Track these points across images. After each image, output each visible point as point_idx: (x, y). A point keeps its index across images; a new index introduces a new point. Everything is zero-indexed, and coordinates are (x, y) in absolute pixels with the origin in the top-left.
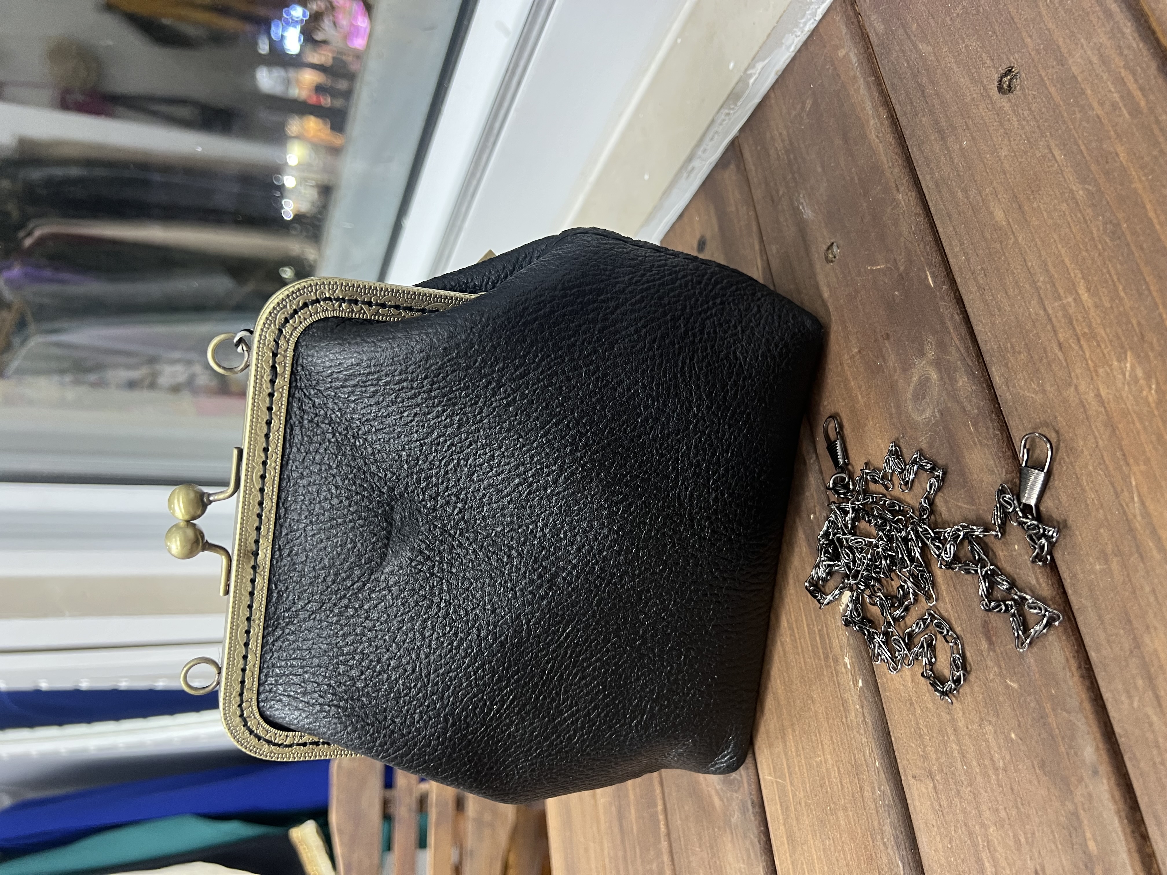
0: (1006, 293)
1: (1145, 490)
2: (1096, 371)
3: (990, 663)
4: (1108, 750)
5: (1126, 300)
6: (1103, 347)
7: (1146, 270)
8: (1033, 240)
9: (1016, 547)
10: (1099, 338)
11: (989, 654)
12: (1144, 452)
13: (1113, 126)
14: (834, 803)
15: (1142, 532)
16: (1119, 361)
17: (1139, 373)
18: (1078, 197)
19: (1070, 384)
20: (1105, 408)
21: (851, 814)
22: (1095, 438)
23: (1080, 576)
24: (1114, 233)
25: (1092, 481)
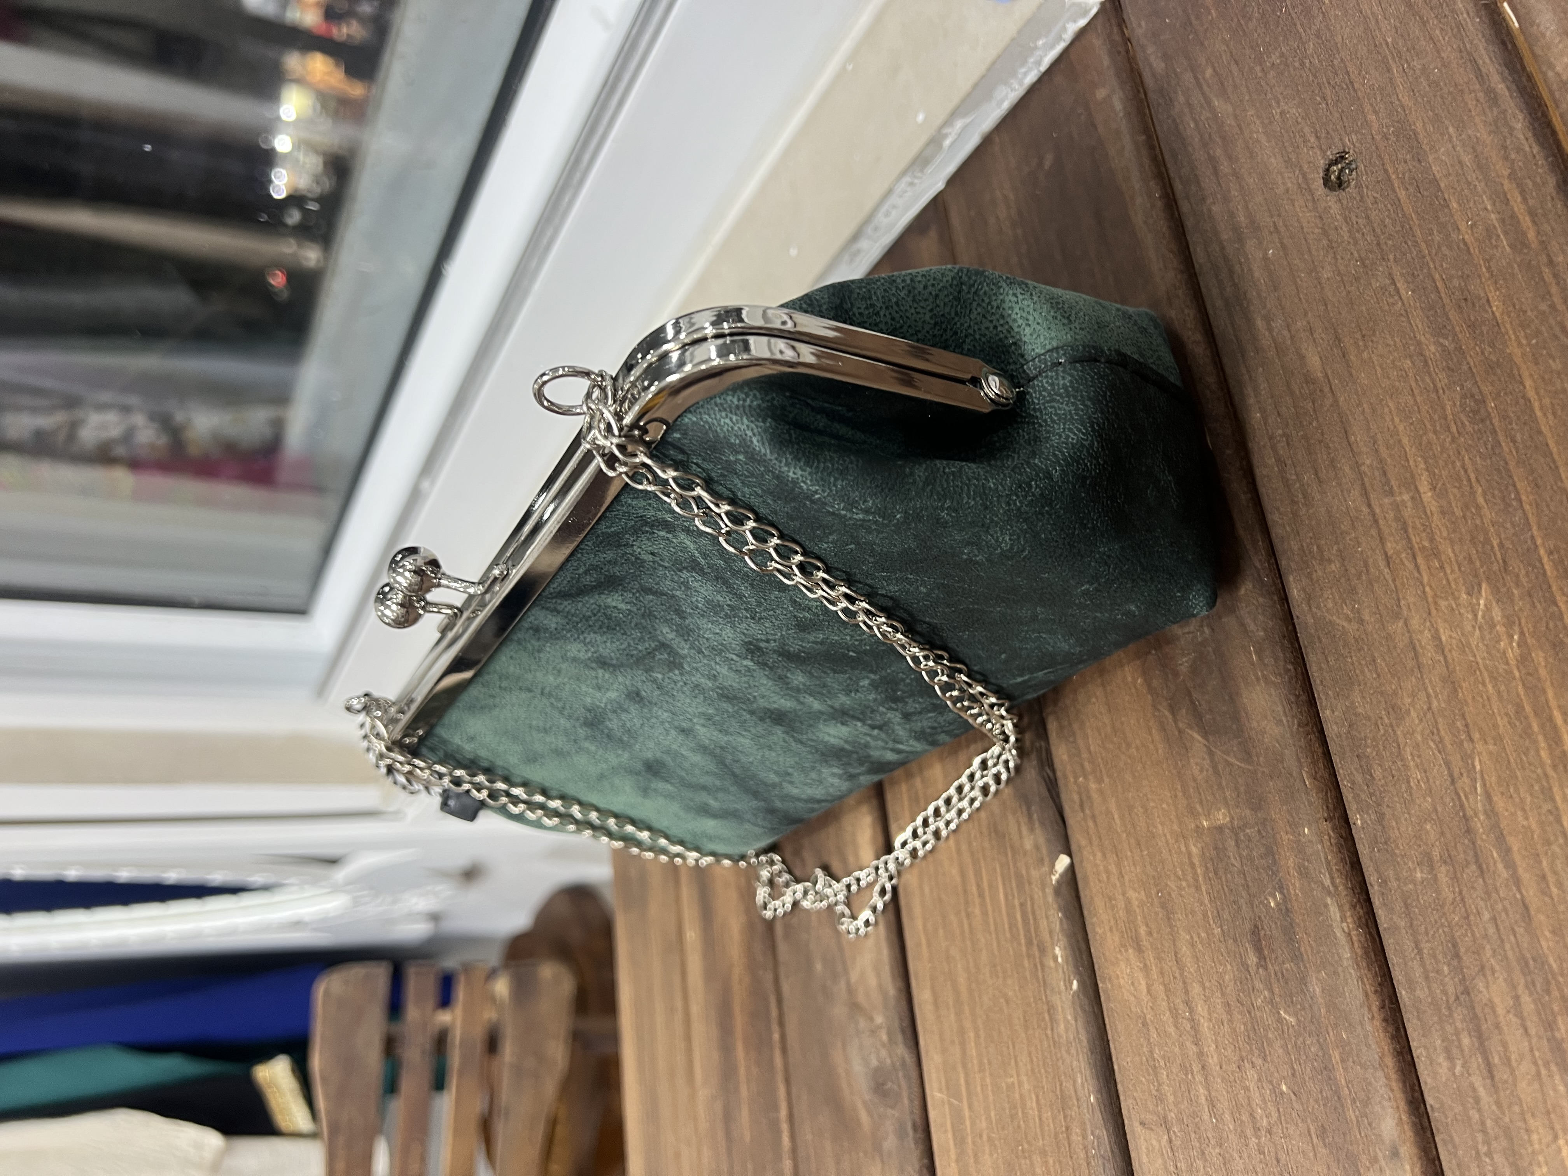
0: (1316, 474)
1: (1492, 779)
2: (1436, 603)
3: (1259, 985)
4: (1414, 1125)
5: (1485, 511)
6: (1448, 571)
7: (1518, 473)
8: (1360, 404)
9: (1306, 830)
10: (1443, 557)
11: (1257, 972)
12: (1495, 726)
13: (1485, 260)
14: (1028, 1143)
15: (1484, 837)
16: (1469, 593)
17: (1497, 614)
18: (1427, 354)
19: (1397, 616)
20: (1445, 657)
21: (1051, 1161)
22: (1428, 696)
23: (1394, 884)
24: (1476, 412)
25: (1419, 756)
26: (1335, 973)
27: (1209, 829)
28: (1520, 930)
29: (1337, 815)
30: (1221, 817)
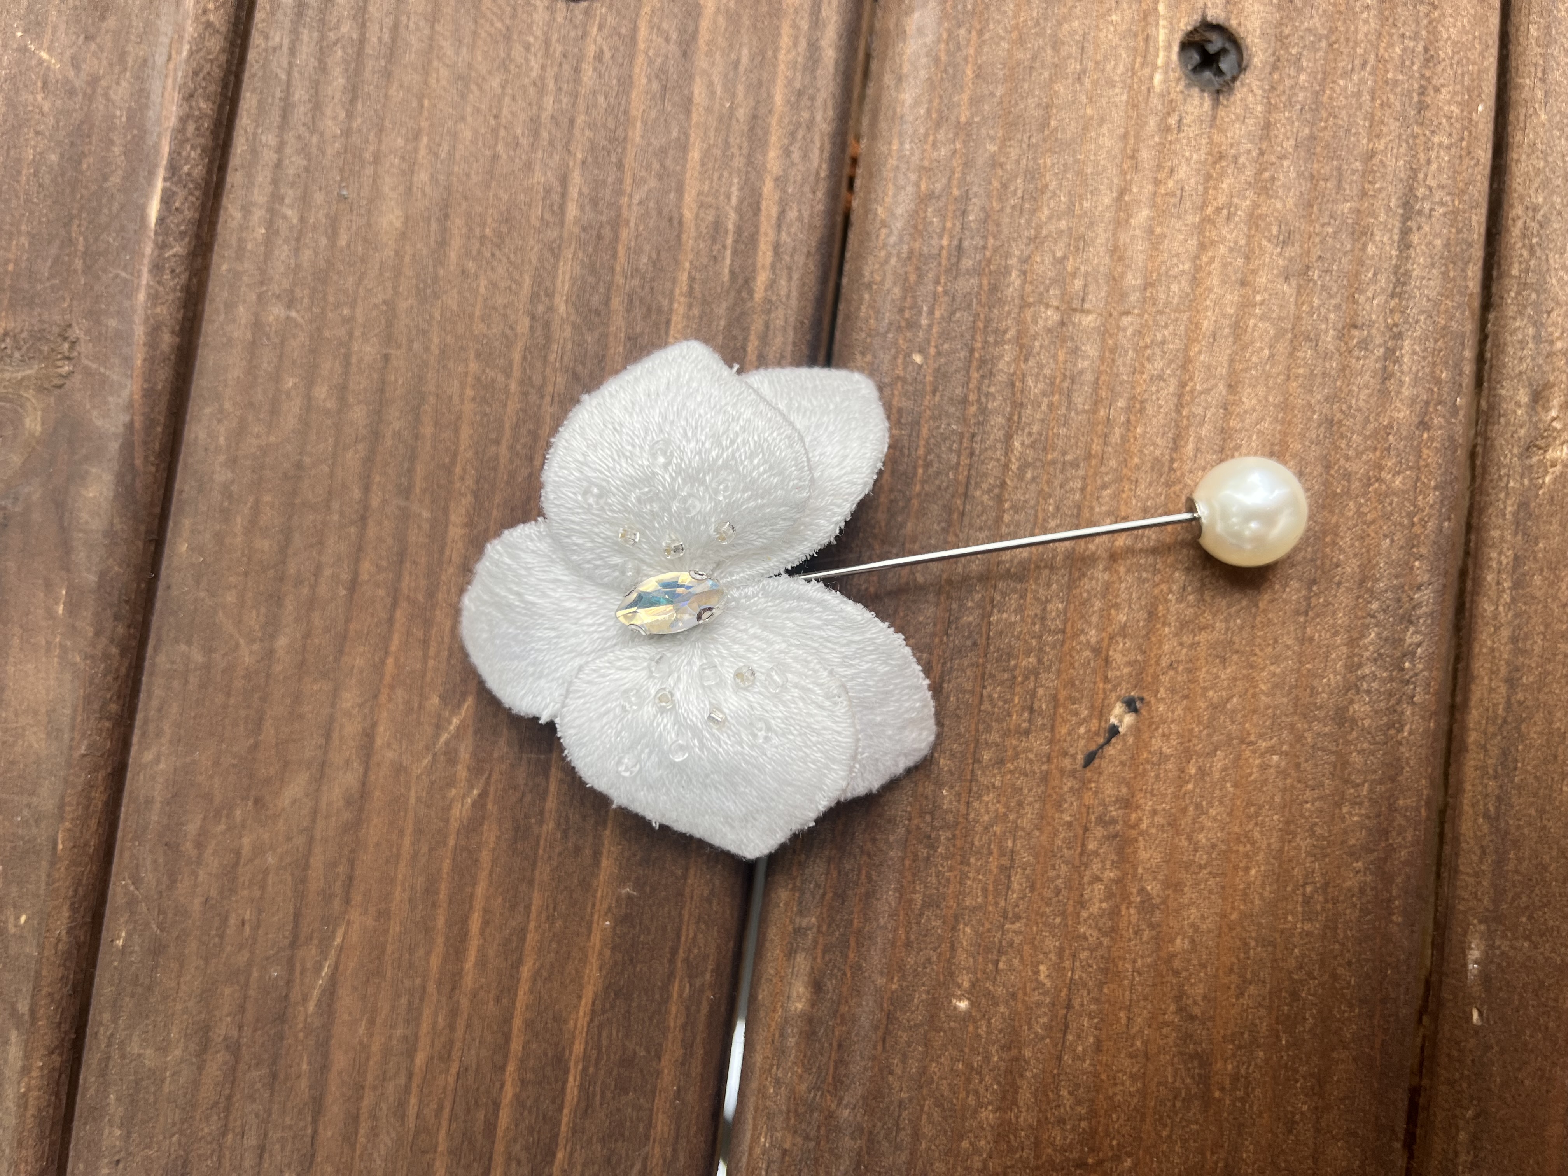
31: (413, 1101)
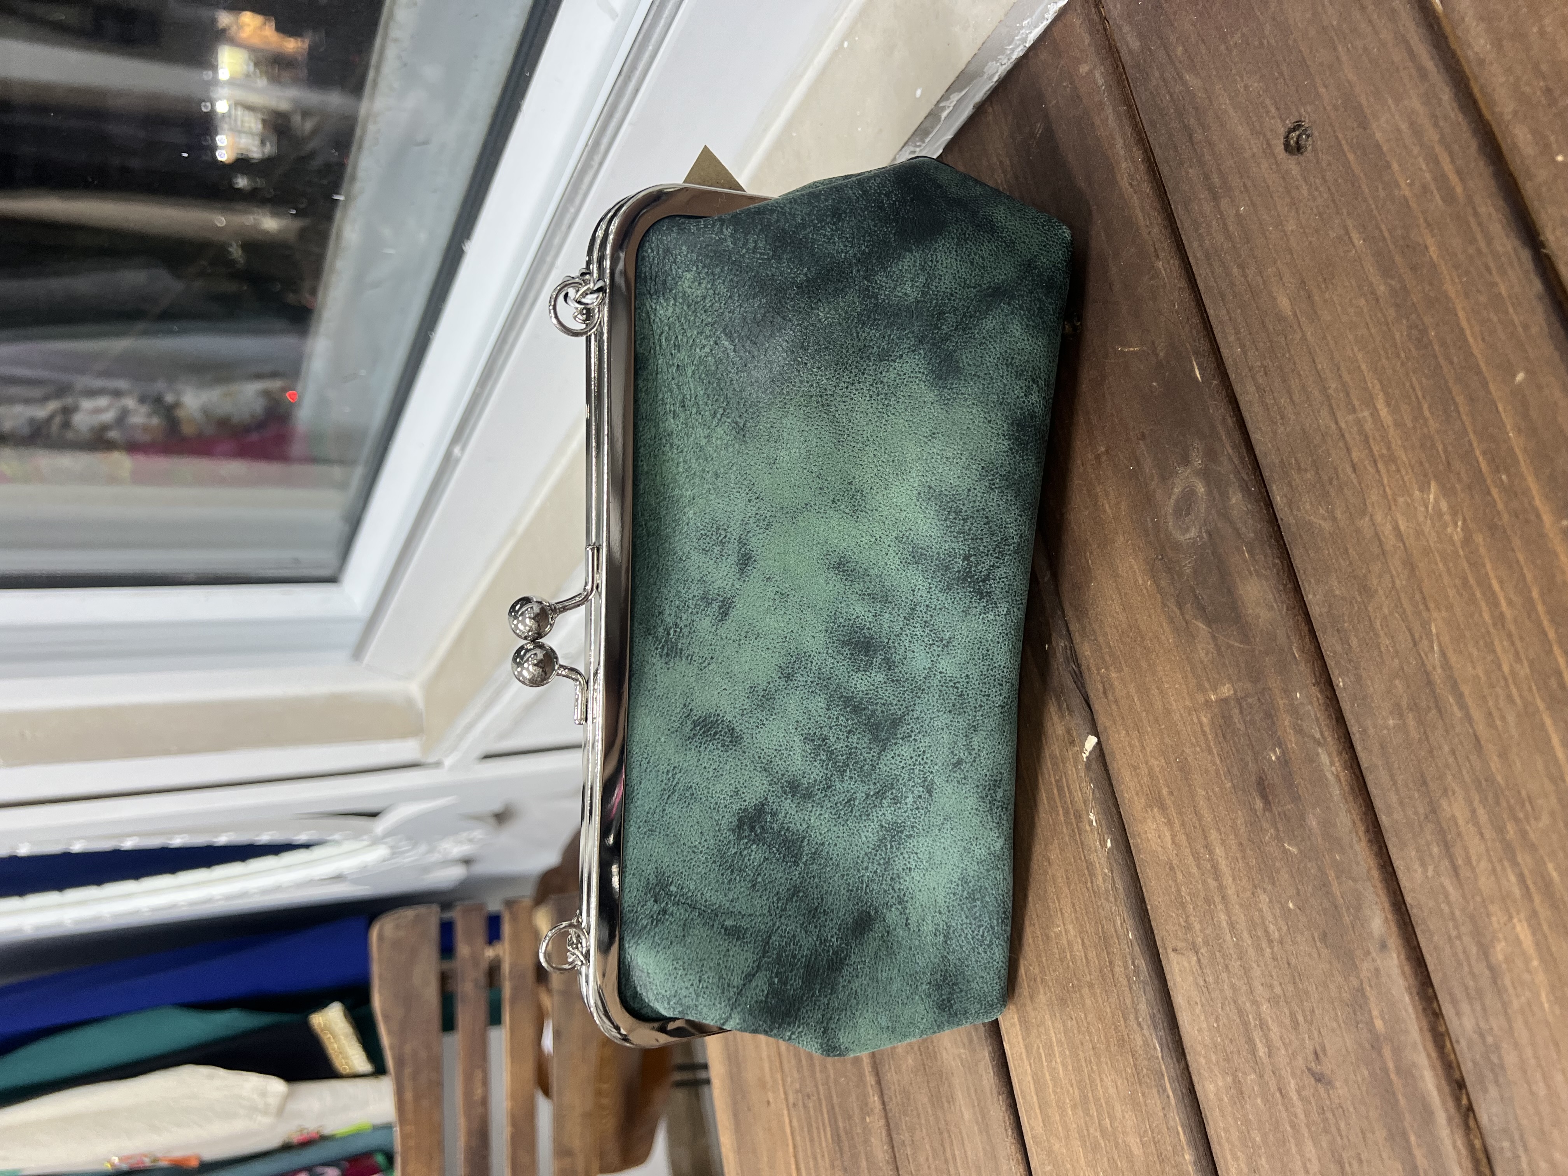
0: (1291, 398)
1: (1446, 639)
2: (1395, 500)
3: (1266, 825)
4: (1398, 921)
5: (1431, 422)
6: (1404, 473)
7: (1456, 389)
8: (1324, 338)
9: (1298, 695)
10: (1399, 462)
11: (1264, 814)
12: (1447, 597)
13: (1422, 212)
14: (1078, 979)
15: (1442, 686)
16: (1421, 490)
17: (1444, 506)
18: (1378, 293)
19: (1363, 512)
20: (1404, 544)
21: (1098, 991)
22: (1392, 577)
23: (1371, 731)
24: (1419, 340)
25: (1387, 626)
26: (1328, 808)
27: (1216, 701)
28: (1473, 758)
29: (1322, 680)
30: (1226, 690)
31: (1514, 691)
